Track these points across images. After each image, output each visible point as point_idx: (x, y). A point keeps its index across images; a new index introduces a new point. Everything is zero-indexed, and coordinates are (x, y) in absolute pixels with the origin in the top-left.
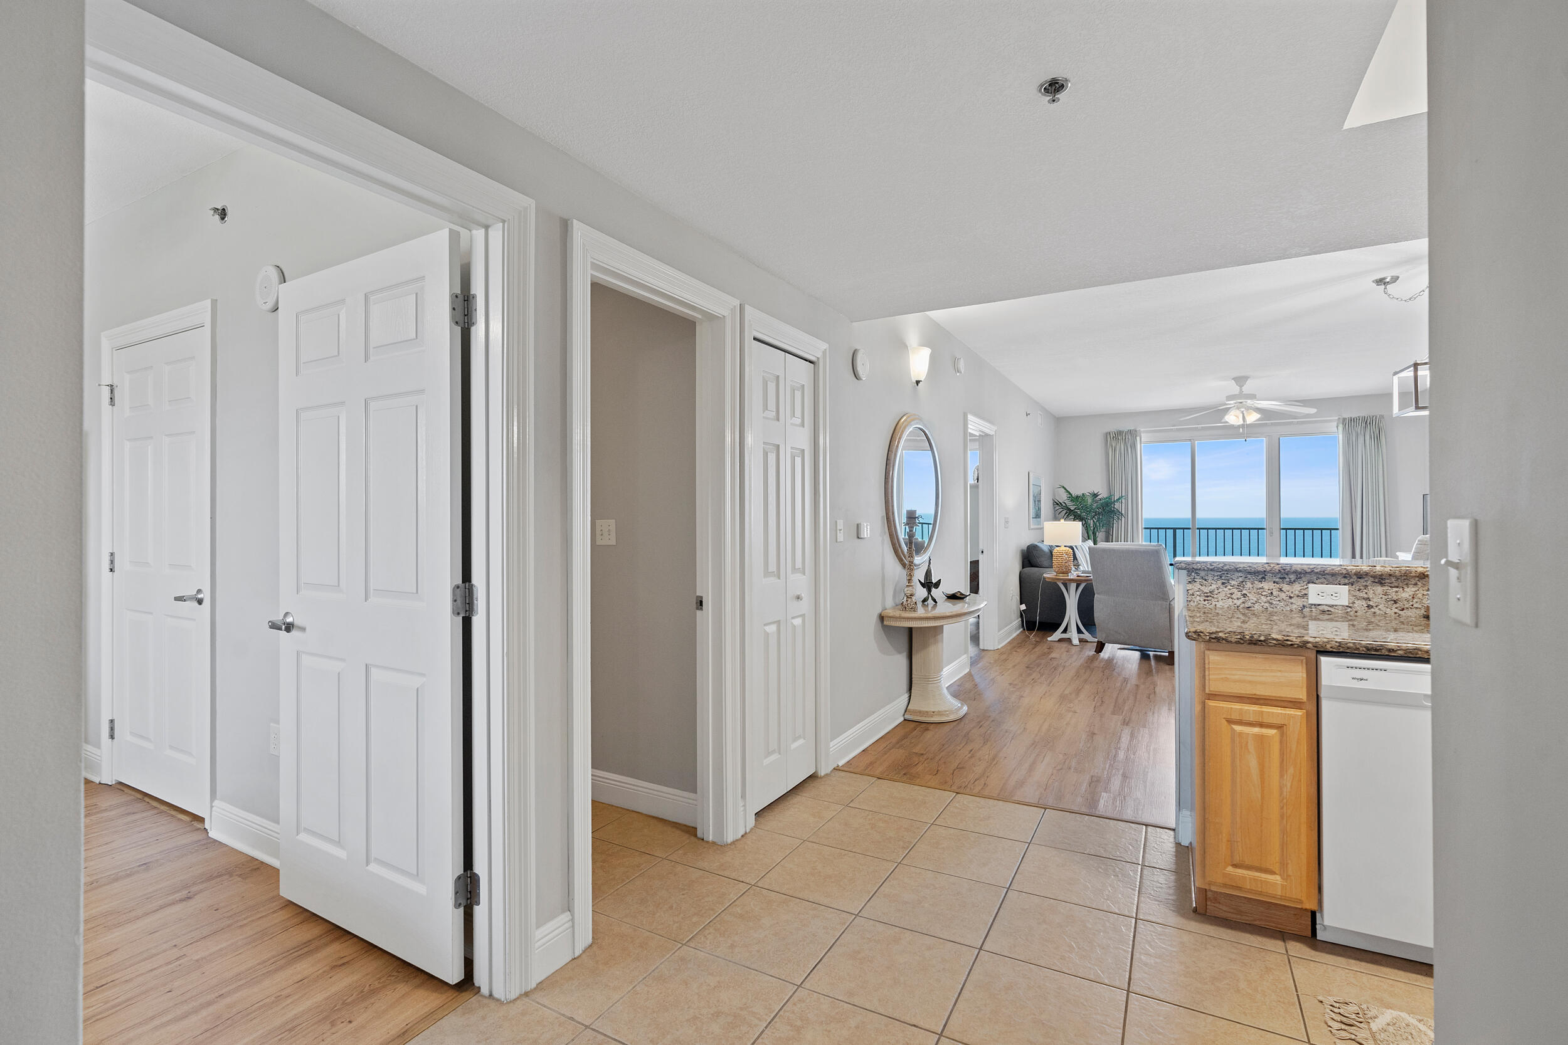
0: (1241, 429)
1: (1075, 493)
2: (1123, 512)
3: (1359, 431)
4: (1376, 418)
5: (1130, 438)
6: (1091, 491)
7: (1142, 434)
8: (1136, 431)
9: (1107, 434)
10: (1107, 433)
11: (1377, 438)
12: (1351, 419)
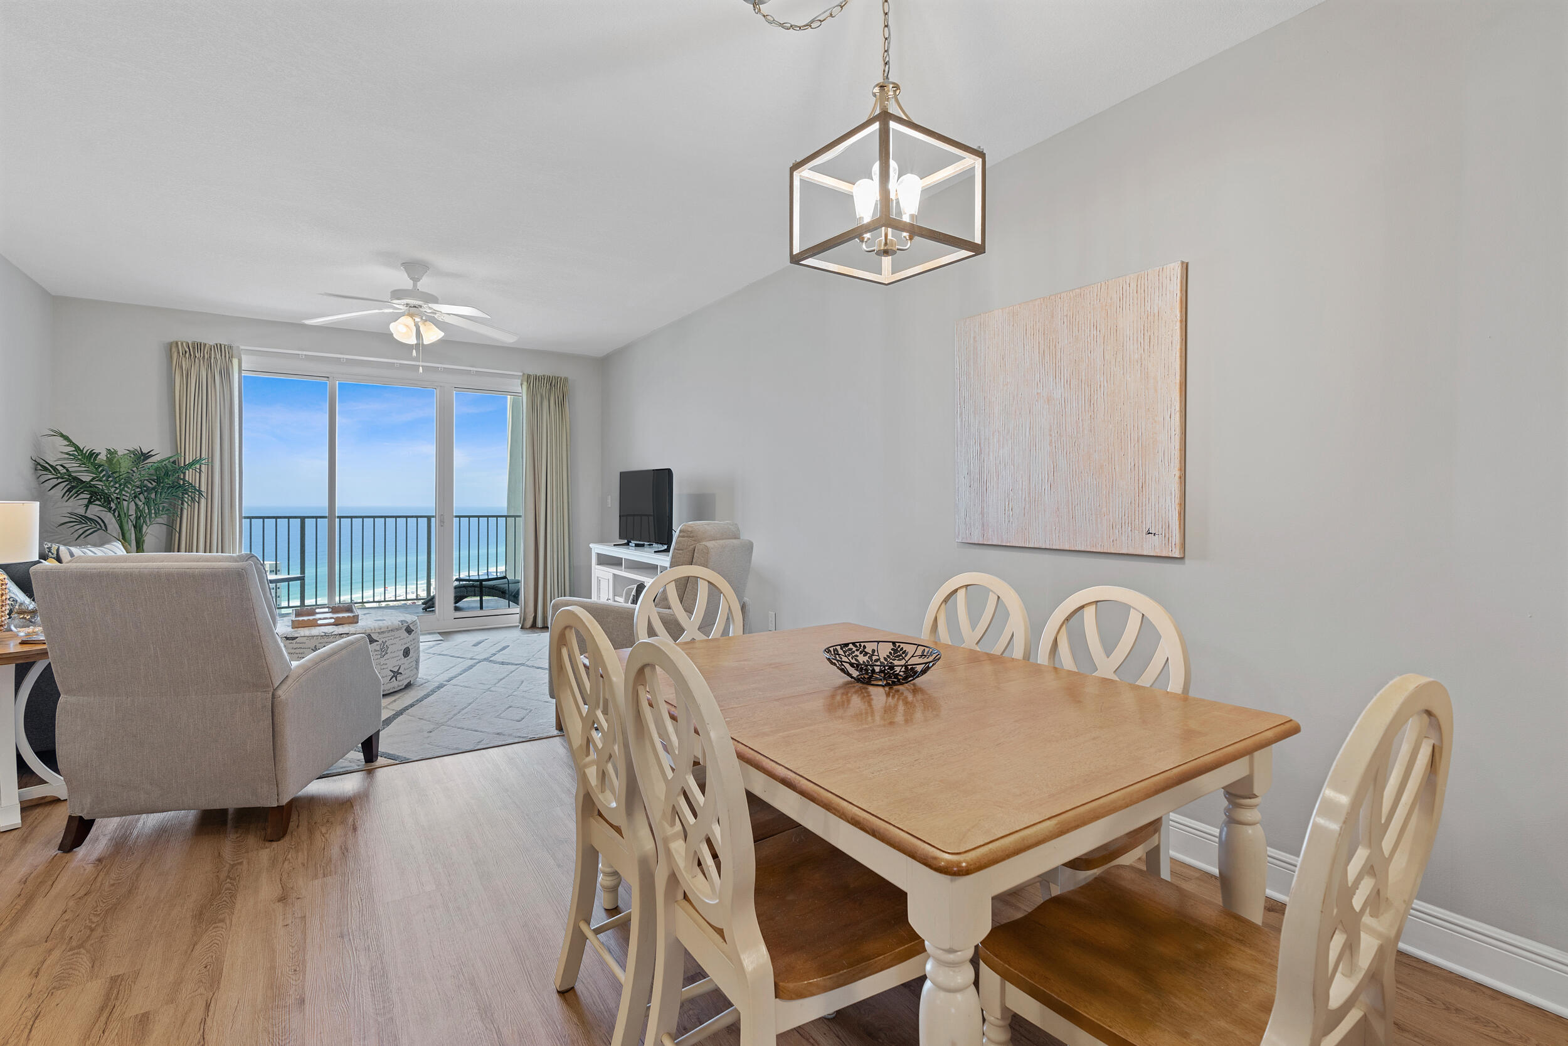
0: (414, 351)
1: (86, 445)
2: (203, 488)
3: (544, 394)
4: (561, 380)
5: (218, 356)
6: (134, 445)
7: (242, 356)
8: (231, 347)
9: (171, 348)
10: (171, 344)
11: (561, 403)
12: (536, 378)
